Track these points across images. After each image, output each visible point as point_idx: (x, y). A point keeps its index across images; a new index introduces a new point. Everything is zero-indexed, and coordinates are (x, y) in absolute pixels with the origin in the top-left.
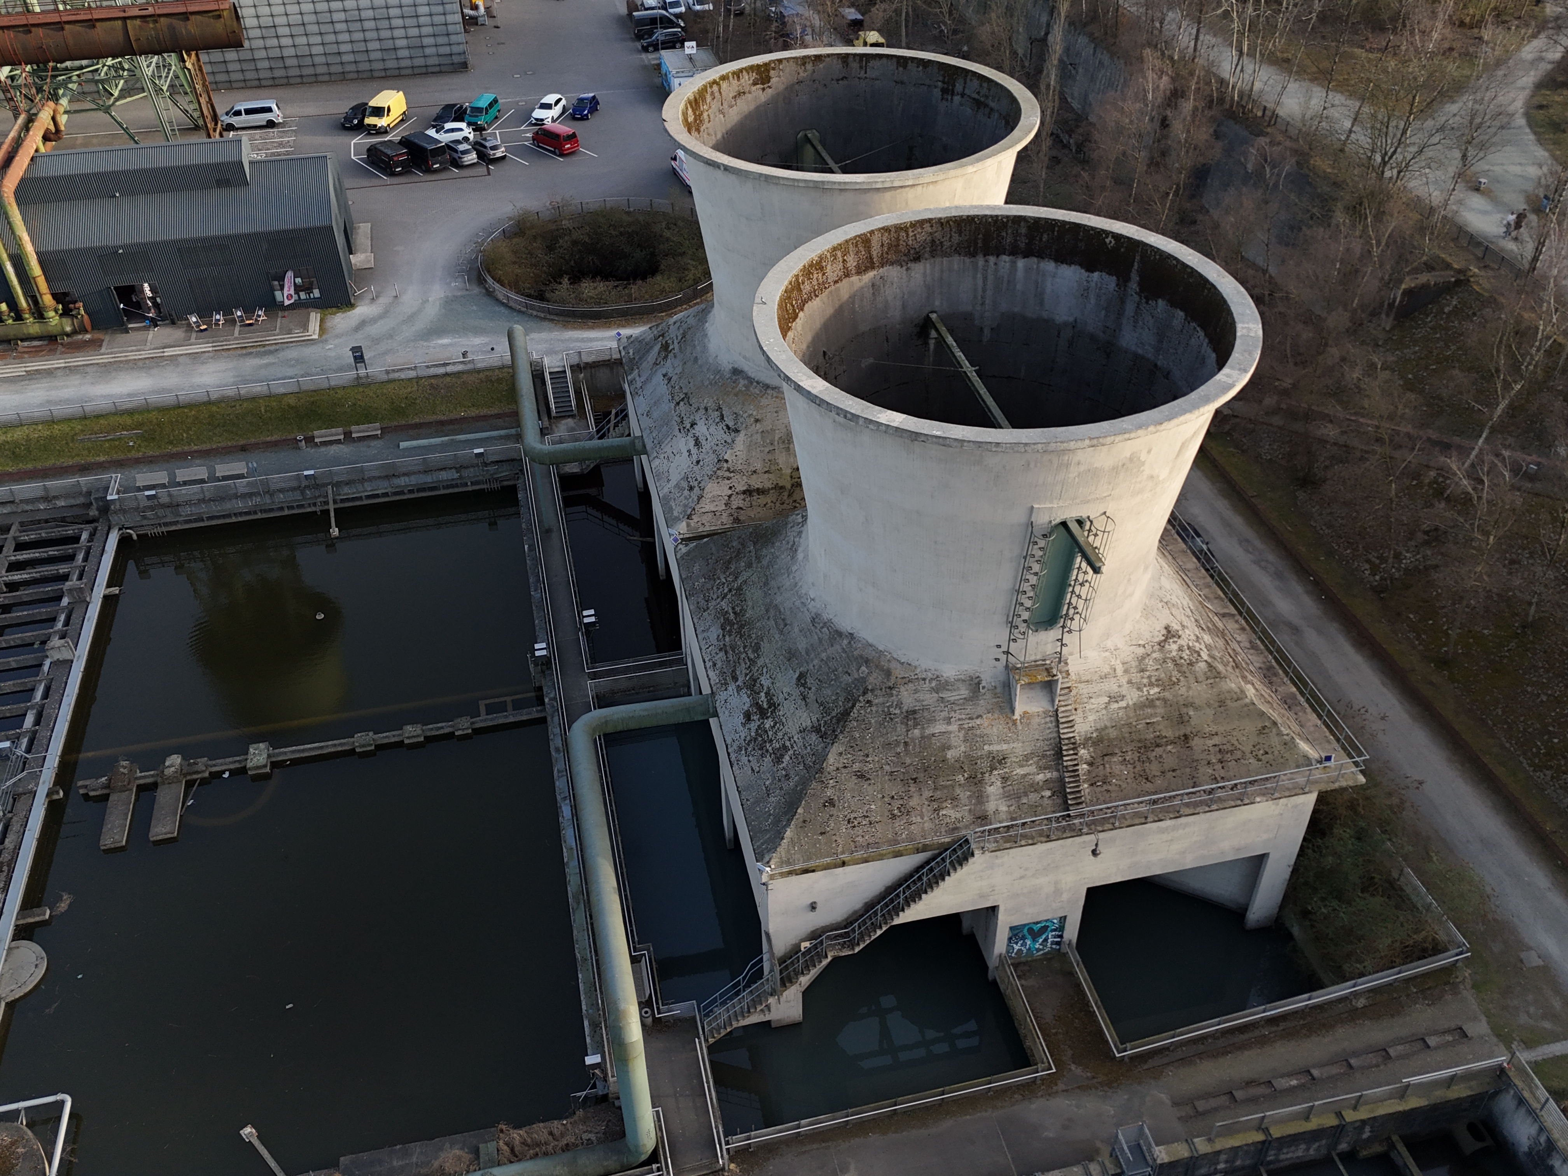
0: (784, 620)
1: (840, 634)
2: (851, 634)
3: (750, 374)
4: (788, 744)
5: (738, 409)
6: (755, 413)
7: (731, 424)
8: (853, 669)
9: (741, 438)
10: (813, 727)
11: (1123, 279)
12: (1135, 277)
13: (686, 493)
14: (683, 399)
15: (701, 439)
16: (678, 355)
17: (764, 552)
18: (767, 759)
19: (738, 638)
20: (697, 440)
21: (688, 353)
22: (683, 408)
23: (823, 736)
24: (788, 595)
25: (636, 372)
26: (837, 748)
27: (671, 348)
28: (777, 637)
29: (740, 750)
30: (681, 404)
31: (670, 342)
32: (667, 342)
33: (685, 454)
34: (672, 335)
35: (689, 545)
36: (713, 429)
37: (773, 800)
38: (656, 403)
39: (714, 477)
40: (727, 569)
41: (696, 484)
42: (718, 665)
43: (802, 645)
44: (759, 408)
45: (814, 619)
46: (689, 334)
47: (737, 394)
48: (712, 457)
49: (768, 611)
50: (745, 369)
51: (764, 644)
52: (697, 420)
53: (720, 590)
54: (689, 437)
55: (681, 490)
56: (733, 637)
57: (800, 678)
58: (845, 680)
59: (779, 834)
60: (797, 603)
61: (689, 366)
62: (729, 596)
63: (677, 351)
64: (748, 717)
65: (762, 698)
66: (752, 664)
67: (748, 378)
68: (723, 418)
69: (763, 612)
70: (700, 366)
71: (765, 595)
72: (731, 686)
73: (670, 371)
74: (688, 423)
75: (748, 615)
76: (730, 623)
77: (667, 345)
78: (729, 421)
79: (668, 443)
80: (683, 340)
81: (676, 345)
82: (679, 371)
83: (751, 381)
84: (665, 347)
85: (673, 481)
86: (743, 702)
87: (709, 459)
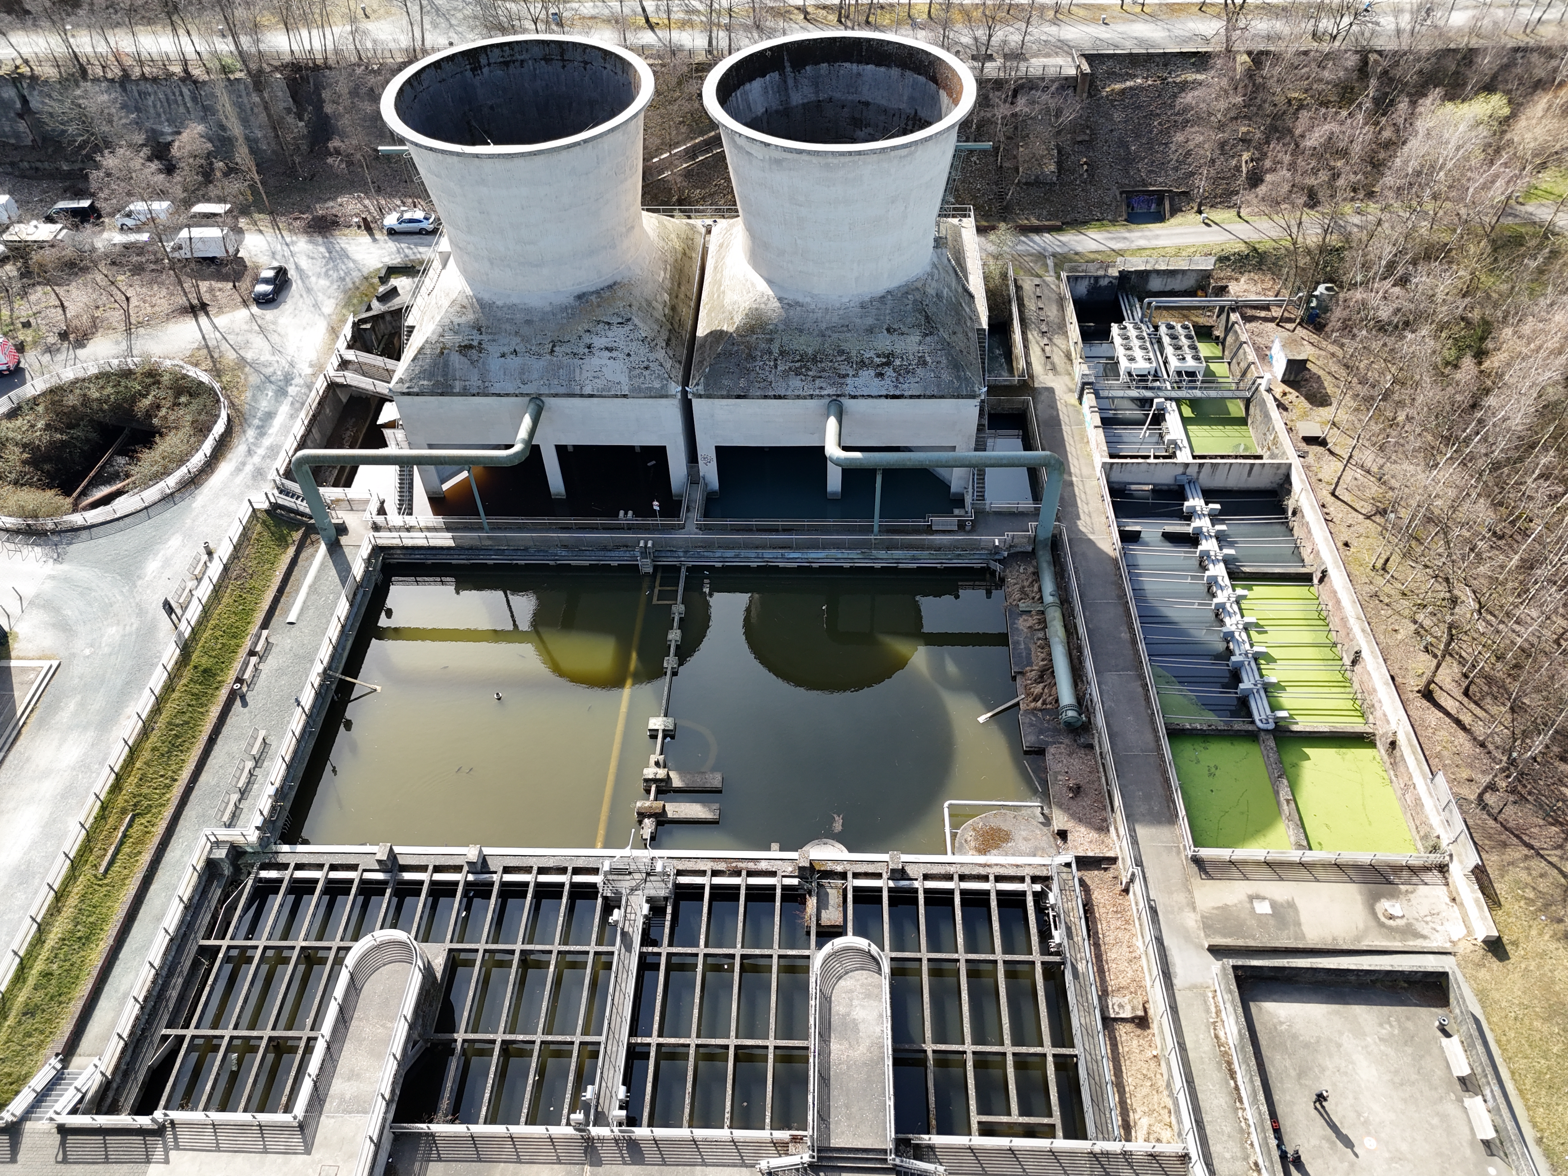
0: (842, 326)
1: (883, 297)
2: (887, 292)
3: (592, 291)
4: (920, 355)
5: (612, 311)
6: (624, 304)
7: (620, 320)
8: (906, 301)
9: (636, 320)
10: (923, 337)
11: (781, 69)
12: (787, 64)
13: (646, 373)
14: (554, 346)
15: (609, 345)
16: (496, 337)
17: (771, 327)
18: (918, 371)
19: (819, 365)
20: (607, 349)
21: (508, 326)
22: (563, 349)
23: (931, 334)
24: (828, 317)
25: (457, 383)
26: (941, 330)
27: (475, 343)
28: (849, 335)
29: (896, 387)
30: (556, 349)
31: (466, 343)
32: (460, 346)
33: (609, 362)
34: (458, 339)
35: (697, 384)
36: (610, 334)
37: (946, 376)
38: (522, 372)
39: (652, 350)
40: (754, 359)
41: (646, 363)
42: (824, 385)
43: (870, 321)
44: (622, 299)
45: (863, 306)
46: (484, 322)
47: (599, 306)
48: (635, 343)
49: (824, 336)
50: (585, 290)
51: (845, 346)
52: (588, 341)
53: (767, 368)
54: (597, 353)
55: (639, 376)
56: (814, 368)
57: (888, 330)
58: (909, 307)
59: (966, 379)
60: (841, 312)
61: (525, 330)
62: (779, 362)
63: (490, 337)
64: (880, 375)
65: (877, 360)
66: (848, 360)
67: (593, 293)
68: (609, 324)
69: (820, 339)
70: (541, 320)
71: (810, 334)
72: (849, 381)
73: (505, 349)
74: (583, 350)
75: (810, 351)
76: (801, 367)
77: (465, 346)
78: (615, 320)
79: (581, 373)
80: (483, 330)
81: (479, 337)
82: (519, 340)
83: (597, 292)
84: (465, 349)
85: (624, 379)
86: (867, 374)
87: (634, 346)
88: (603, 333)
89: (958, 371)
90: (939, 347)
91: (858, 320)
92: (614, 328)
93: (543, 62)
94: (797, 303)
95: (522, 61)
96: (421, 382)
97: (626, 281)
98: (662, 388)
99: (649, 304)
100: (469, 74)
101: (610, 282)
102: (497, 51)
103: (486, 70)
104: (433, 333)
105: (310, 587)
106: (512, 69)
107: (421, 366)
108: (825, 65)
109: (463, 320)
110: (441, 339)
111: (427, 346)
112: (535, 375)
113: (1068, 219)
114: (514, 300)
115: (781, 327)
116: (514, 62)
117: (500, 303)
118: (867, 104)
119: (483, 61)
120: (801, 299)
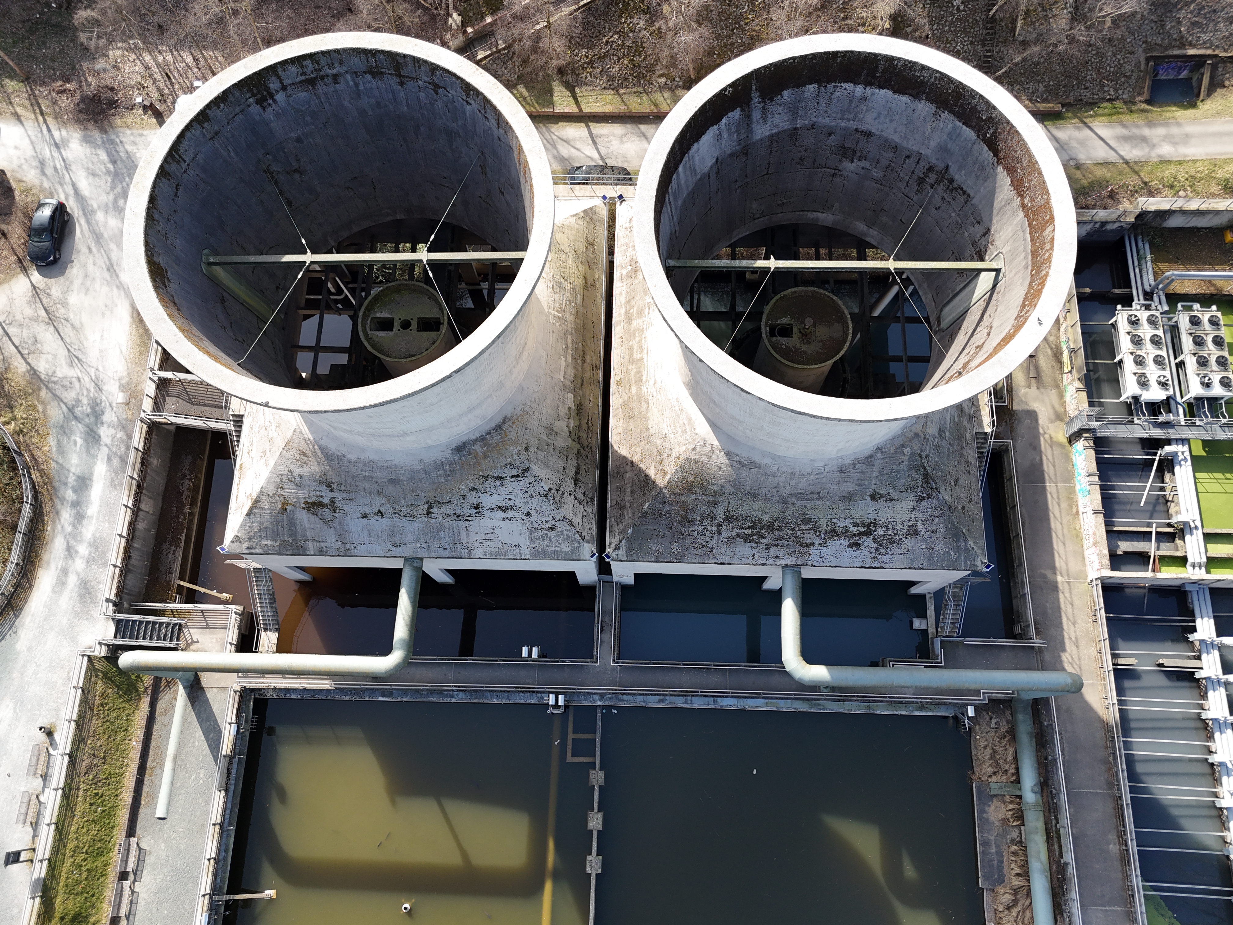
0: (812, 493)
1: (871, 456)
2: (878, 448)
3: (474, 437)
4: (911, 523)
5: (503, 461)
6: (519, 448)
7: (515, 472)
8: (900, 457)
9: (536, 469)
10: (917, 502)
11: (746, 104)
12: (755, 94)
13: (552, 534)
14: (430, 507)
15: (503, 504)
16: (353, 496)
17: (715, 488)
18: (906, 541)
19: (776, 532)
20: (500, 508)
21: (367, 485)
22: (443, 510)
23: (929, 497)
24: (793, 483)
25: (310, 544)
26: (942, 491)
27: (326, 501)
28: (820, 502)
29: (875, 558)
30: (434, 510)
31: (314, 499)
32: (306, 503)
33: (503, 523)
34: (303, 494)
35: (617, 548)
36: (503, 490)
37: (941, 547)
38: (392, 533)
39: (558, 505)
40: (692, 522)
41: (551, 523)
42: (781, 554)
43: (850, 487)
44: (515, 442)
45: (842, 470)
46: (332, 476)
47: (486, 457)
48: (535, 500)
49: (785, 503)
50: (465, 439)
51: (811, 514)
52: (475, 501)
53: (708, 533)
54: (487, 514)
55: (543, 538)
56: (770, 536)
57: (873, 497)
58: (903, 466)
59: (967, 550)
60: (812, 478)
61: (390, 490)
62: (724, 528)
63: (345, 495)
64: (856, 545)
65: (854, 530)
66: (816, 529)
67: (476, 440)
68: (500, 478)
69: (780, 507)
70: (411, 479)
71: (766, 499)
72: (813, 550)
73: (367, 510)
74: (467, 511)
75: (766, 518)
76: (752, 534)
77: (314, 504)
78: (509, 472)
79: (468, 536)
80: (334, 486)
81: (330, 495)
82: (383, 500)
83: (482, 439)
84: (313, 506)
85: (524, 542)
86: (838, 545)
87: (535, 504)
88: (493, 490)
89: (958, 541)
90: (937, 513)
91: (834, 486)
92: (508, 483)
93: (368, 77)
94: (753, 463)
95: (335, 77)
96: (264, 542)
97: (518, 411)
98: (573, 551)
99: (551, 431)
100: (255, 109)
101: (498, 420)
102: (293, 69)
103: (280, 97)
104: (268, 482)
105: (175, 758)
106: (321, 88)
107: (261, 523)
108: (811, 88)
109: (305, 471)
110: (280, 492)
111: (264, 498)
112: (409, 538)
113: (1071, 99)
114: (373, 457)
115: (729, 489)
116: (322, 78)
117: (352, 457)
118: (868, 135)
119: (274, 85)
120: (757, 459)
